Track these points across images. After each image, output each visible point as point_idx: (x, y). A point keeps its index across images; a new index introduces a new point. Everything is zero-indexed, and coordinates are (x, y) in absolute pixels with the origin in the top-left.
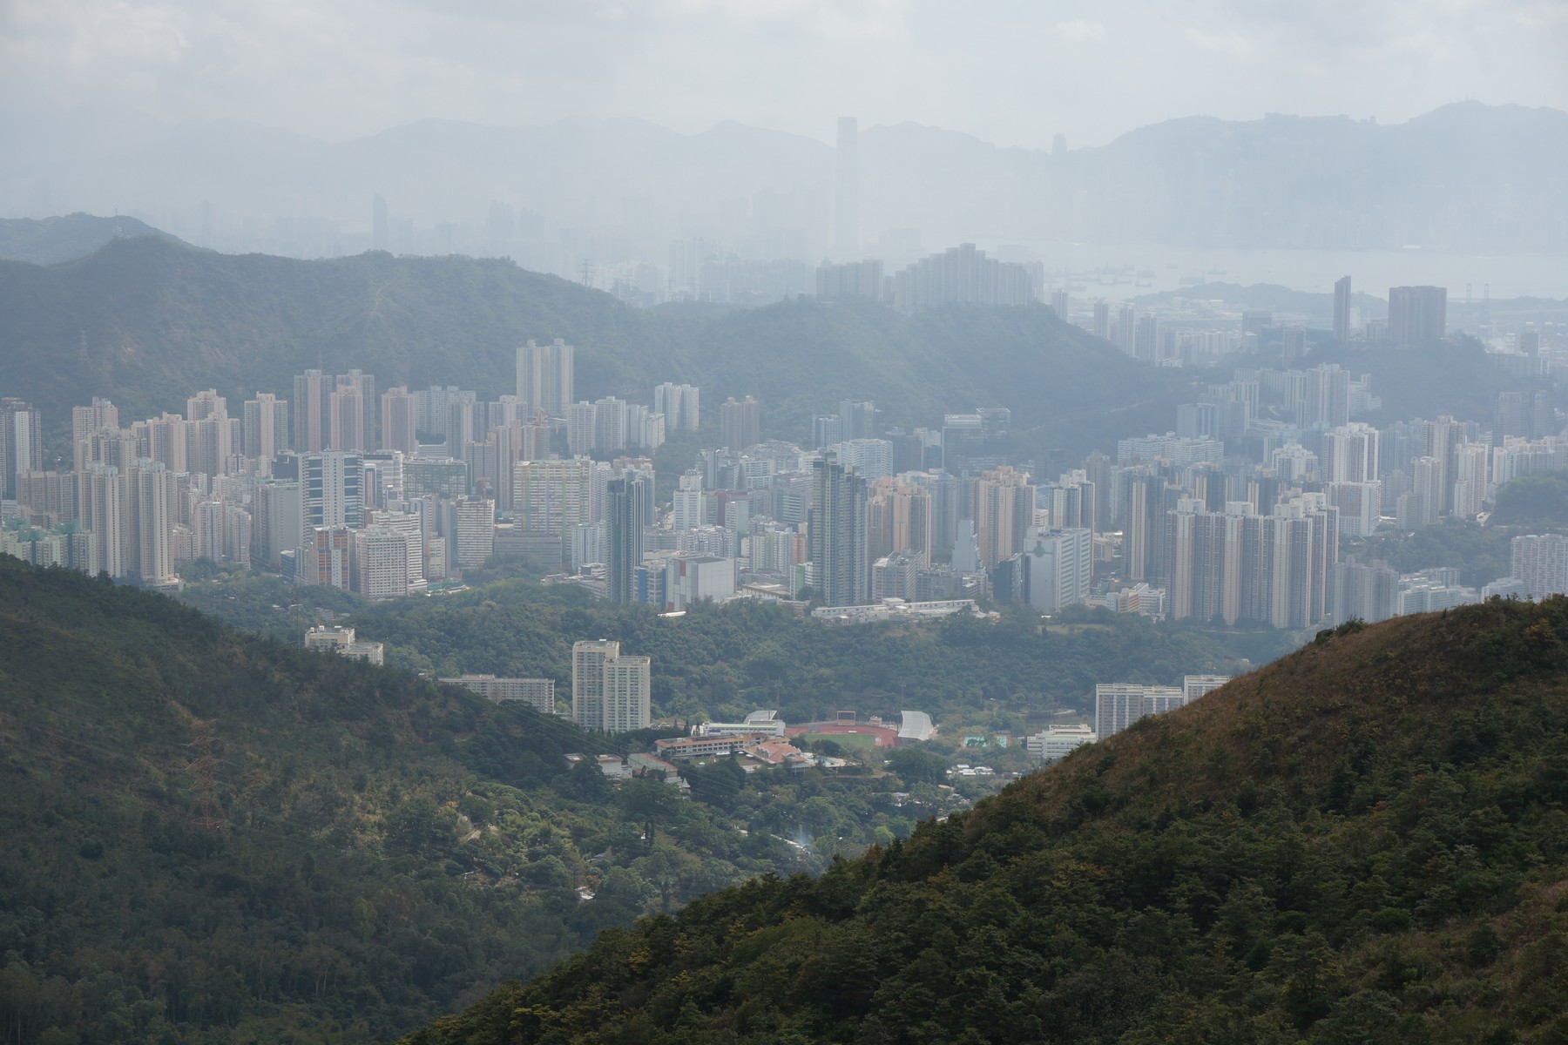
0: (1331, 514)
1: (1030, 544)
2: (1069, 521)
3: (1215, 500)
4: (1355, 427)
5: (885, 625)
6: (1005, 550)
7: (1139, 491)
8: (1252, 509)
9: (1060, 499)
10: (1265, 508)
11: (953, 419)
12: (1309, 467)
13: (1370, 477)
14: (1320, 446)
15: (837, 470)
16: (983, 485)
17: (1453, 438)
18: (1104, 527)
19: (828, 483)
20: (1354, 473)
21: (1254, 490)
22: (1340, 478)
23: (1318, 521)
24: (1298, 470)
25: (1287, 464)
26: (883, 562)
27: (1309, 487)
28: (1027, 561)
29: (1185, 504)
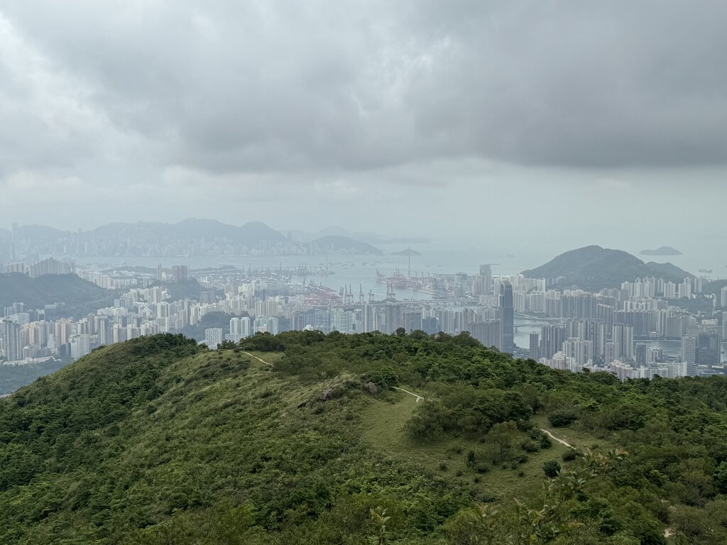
0: (157, 326)
1: (70, 340)
2: (82, 333)
3: (125, 324)
4: (163, 303)
5: (26, 365)
6: (64, 342)
7: (103, 323)
8: (135, 326)
9: (79, 326)
10: (139, 326)
11: (48, 306)
12: (151, 314)
13: (167, 316)
14: (153, 308)
15: (11, 322)
16: (56, 324)
17: (189, 304)
18: (94, 333)
19: (8, 326)
20: (163, 315)
21: (135, 321)
22: (159, 316)
23: (153, 328)
24: (148, 314)
25: (145, 314)
26: (26, 347)
27: (150, 319)
28: (70, 344)
29: (115, 326)
